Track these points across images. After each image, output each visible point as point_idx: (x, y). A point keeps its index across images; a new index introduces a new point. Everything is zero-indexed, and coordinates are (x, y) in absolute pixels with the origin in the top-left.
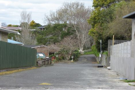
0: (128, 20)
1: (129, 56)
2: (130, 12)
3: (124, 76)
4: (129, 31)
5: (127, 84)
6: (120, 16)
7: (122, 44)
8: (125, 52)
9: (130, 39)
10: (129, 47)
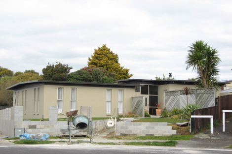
0: (11, 91)
1: (10, 119)
2: (12, 85)
3: (6, 135)
4: (11, 100)
5: (8, 141)
6: (4, 88)
7: (5, 109)
8: (7, 116)
9: (11, 105)
10: (10, 112)
